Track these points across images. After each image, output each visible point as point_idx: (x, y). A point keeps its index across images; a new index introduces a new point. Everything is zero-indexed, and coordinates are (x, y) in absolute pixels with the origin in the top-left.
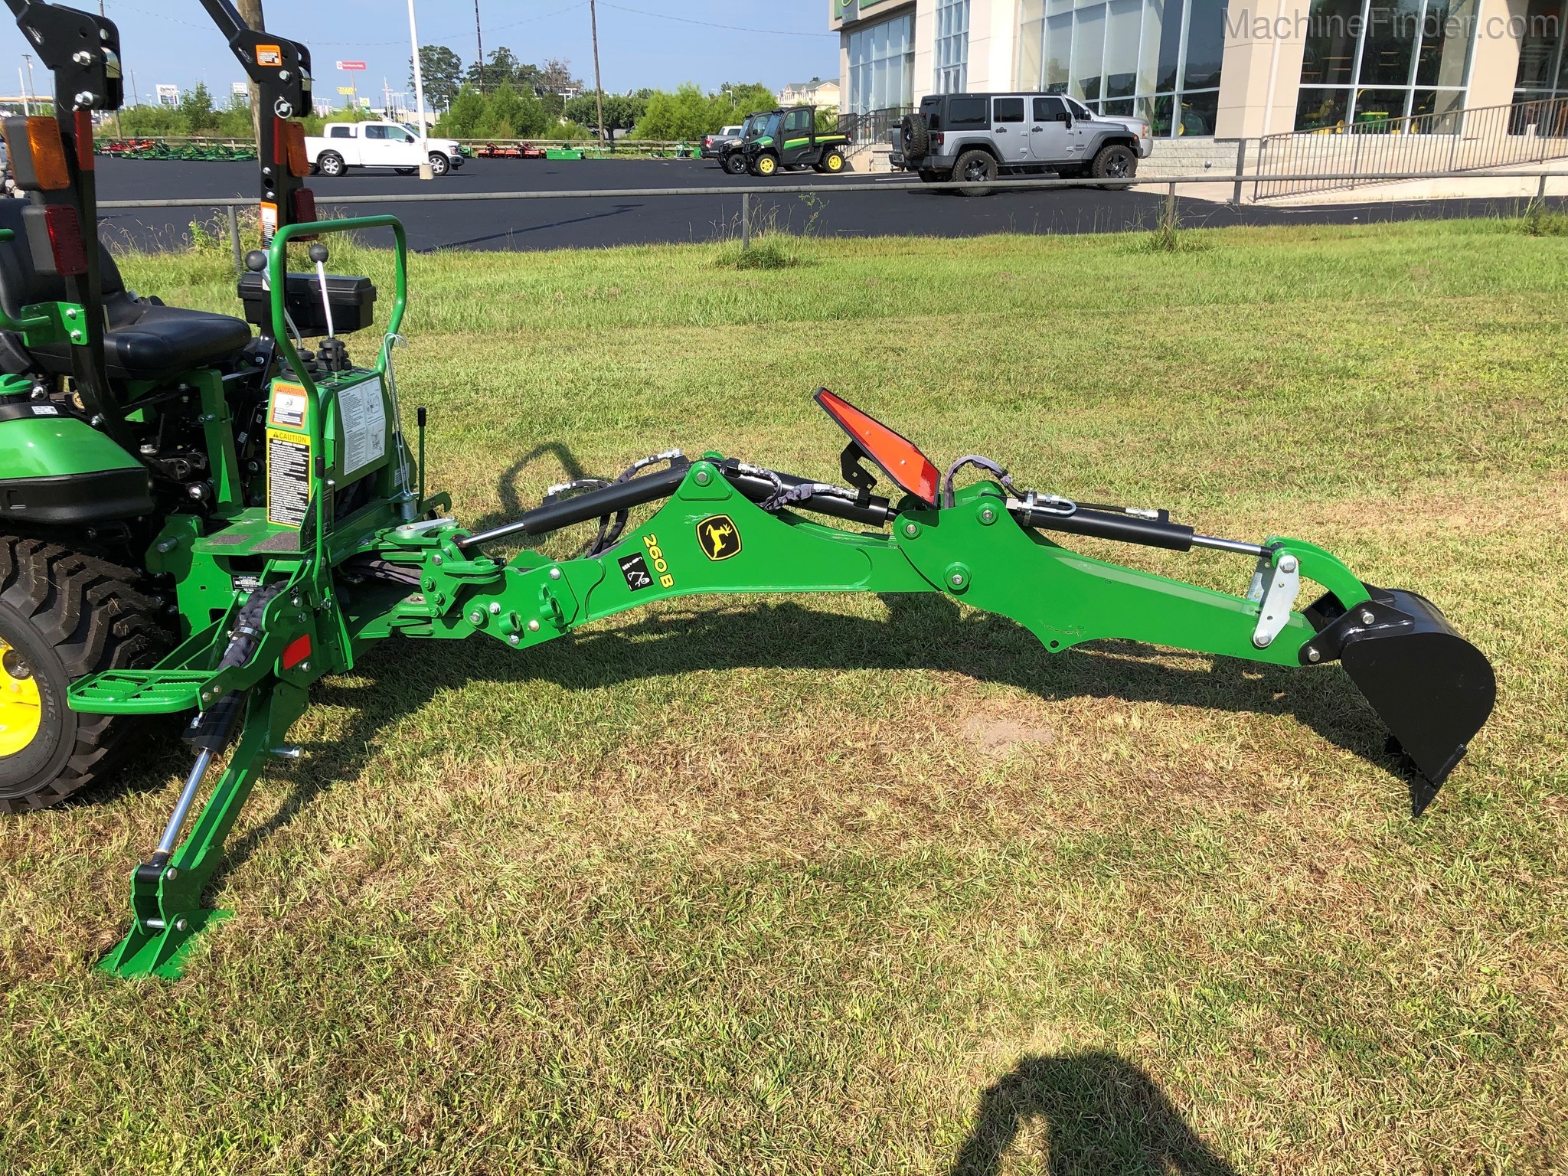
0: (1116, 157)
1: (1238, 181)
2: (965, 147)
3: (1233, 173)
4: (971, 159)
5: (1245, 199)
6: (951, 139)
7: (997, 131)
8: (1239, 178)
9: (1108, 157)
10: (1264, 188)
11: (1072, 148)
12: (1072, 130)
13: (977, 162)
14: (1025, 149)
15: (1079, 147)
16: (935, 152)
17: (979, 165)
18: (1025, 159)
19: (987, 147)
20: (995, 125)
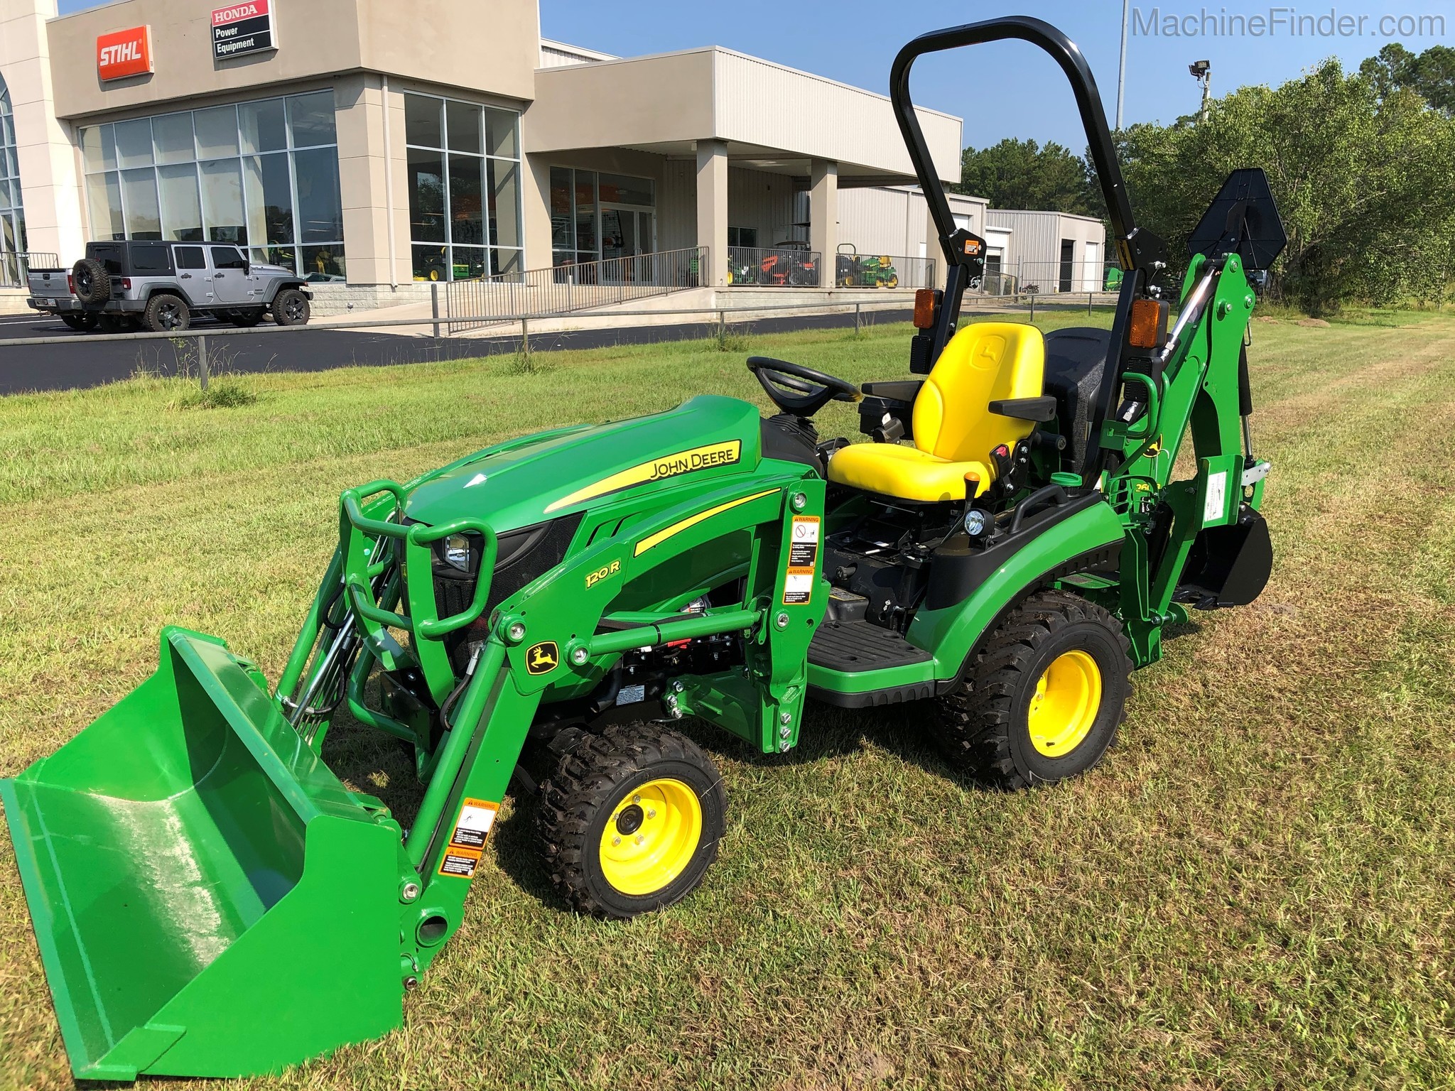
0: (293, 300)
1: (436, 325)
2: (155, 292)
3: (431, 316)
4: (162, 303)
5: (444, 334)
6: (138, 286)
7: (182, 277)
8: (436, 320)
9: (286, 300)
10: (454, 326)
11: (253, 292)
12: (251, 277)
13: (169, 306)
14: (211, 294)
15: (258, 292)
16: (121, 296)
17: (170, 308)
18: (212, 302)
19: (175, 291)
20: (180, 272)
